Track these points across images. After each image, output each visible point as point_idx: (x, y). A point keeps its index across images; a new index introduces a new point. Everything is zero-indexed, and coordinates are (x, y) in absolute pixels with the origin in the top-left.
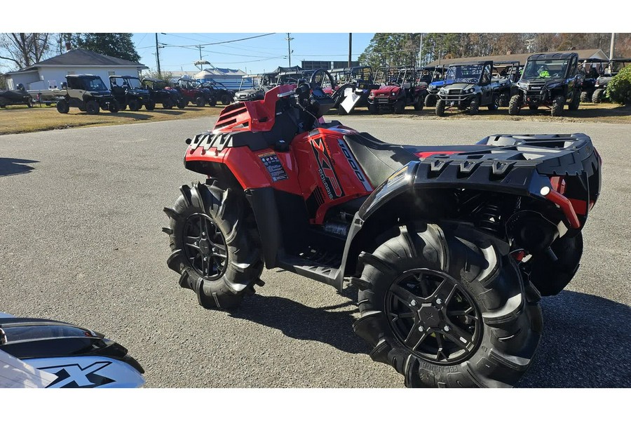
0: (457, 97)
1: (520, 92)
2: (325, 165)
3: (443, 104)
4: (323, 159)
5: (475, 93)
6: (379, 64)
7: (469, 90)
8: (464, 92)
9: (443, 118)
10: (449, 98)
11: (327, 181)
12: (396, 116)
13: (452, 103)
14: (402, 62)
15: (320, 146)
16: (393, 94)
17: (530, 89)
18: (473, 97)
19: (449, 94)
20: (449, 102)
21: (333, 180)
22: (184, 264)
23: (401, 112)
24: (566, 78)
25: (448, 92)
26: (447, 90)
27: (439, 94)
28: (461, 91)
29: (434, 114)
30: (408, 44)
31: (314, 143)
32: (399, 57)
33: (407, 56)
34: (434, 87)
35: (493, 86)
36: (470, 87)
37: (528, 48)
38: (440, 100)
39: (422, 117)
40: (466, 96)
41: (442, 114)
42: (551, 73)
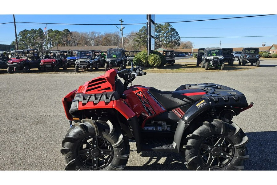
0: (84, 64)
1: (108, 62)
2: (145, 103)
3: (78, 67)
4: (143, 100)
5: (91, 63)
6: (24, 47)
7: (88, 61)
8: (86, 62)
9: (79, 73)
10: (80, 65)
11: (147, 109)
12: (57, 73)
13: (82, 67)
14: (37, 46)
15: (141, 95)
16: (53, 63)
17: (111, 61)
18: (90, 64)
19: (80, 63)
20: (81, 66)
21: (150, 108)
22: (78, 166)
23: (58, 71)
24: (122, 58)
25: (79, 62)
26: (79, 61)
27: (75, 63)
28: (85, 62)
29: (74, 72)
30: (38, 38)
31: (138, 94)
32: (35, 44)
33: (39, 44)
34: (69, 60)
35: (96, 60)
36: (88, 60)
37: (92, 44)
38: (76, 66)
39: (69, 73)
40: (87, 64)
41: (78, 71)
42: (117, 55)
